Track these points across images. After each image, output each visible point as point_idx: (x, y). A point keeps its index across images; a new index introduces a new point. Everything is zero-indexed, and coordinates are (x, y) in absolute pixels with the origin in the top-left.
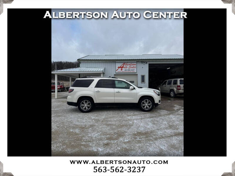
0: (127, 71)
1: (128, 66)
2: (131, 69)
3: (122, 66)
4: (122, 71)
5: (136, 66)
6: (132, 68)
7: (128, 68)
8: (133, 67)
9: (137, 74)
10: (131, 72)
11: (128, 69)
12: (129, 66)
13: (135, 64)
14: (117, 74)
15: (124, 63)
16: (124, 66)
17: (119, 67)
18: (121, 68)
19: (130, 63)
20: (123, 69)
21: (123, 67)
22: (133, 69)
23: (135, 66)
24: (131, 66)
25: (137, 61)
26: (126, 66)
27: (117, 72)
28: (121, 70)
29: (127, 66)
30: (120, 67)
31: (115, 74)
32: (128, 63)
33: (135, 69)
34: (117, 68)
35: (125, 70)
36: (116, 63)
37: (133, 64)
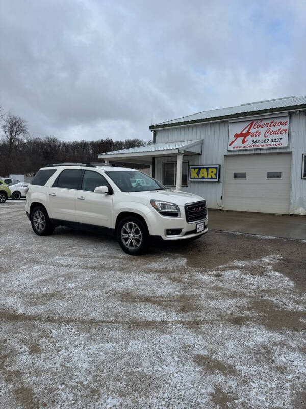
0: (260, 144)
1: (263, 131)
2: (270, 138)
3: (245, 131)
4: (245, 144)
5: (286, 127)
6: (275, 133)
7: (262, 134)
8: (279, 132)
9: (290, 153)
10: (272, 145)
11: (261, 137)
12: (265, 129)
13: (283, 120)
14: (232, 154)
15: (252, 123)
16: (253, 131)
17: (237, 136)
18: (242, 138)
19: (269, 121)
20: (248, 138)
21: (248, 134)
22: (276, 136)
23: (283, 127)
24: (273, 129)
25: (289, 113)
26: (256, 130)
27: (231, 148)
28: (243, 142)
29: (260, 130)
30: (241, 135)
31: (226, 153)
32: (265, 122)
33: (285, 137)
34: (232, 138)
35: (254, 142)
36: (231, 125)
37: (278, 121)
